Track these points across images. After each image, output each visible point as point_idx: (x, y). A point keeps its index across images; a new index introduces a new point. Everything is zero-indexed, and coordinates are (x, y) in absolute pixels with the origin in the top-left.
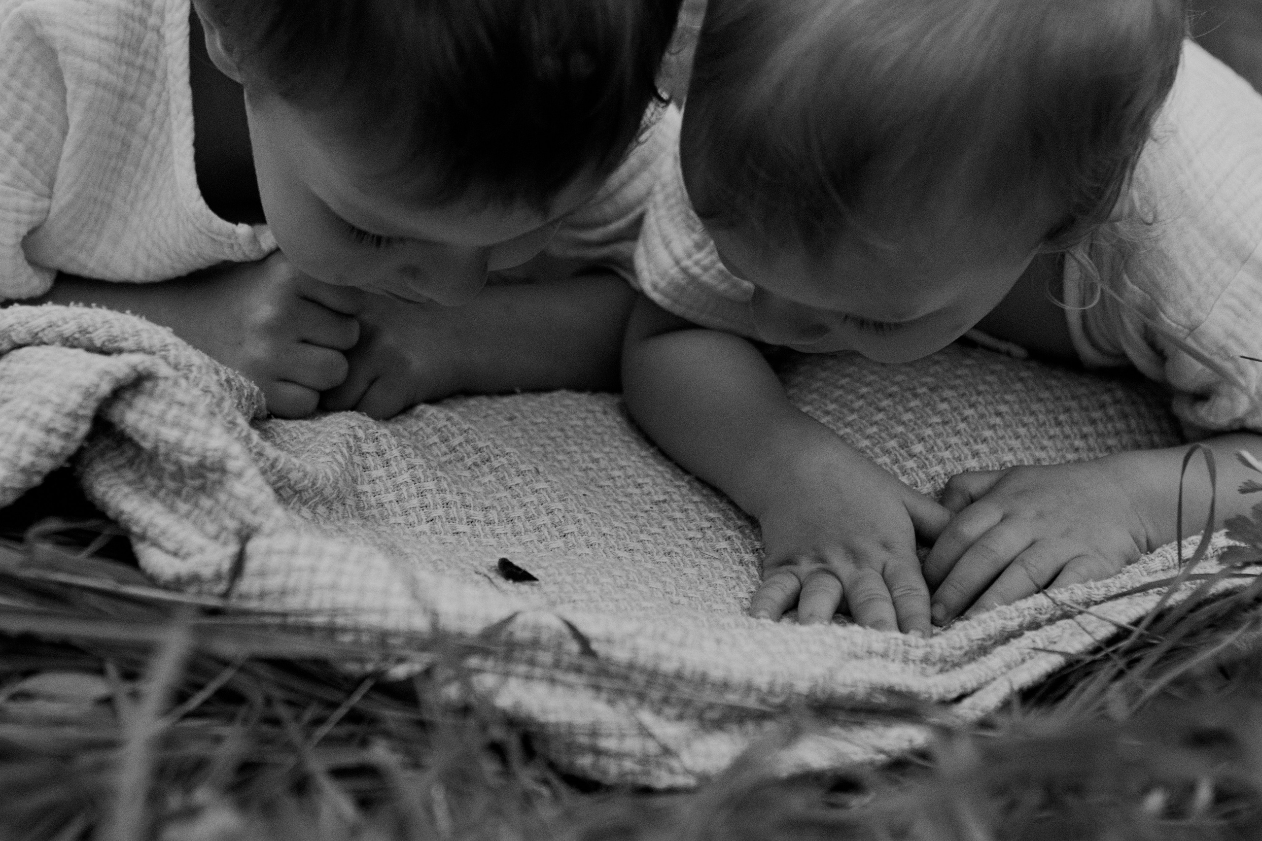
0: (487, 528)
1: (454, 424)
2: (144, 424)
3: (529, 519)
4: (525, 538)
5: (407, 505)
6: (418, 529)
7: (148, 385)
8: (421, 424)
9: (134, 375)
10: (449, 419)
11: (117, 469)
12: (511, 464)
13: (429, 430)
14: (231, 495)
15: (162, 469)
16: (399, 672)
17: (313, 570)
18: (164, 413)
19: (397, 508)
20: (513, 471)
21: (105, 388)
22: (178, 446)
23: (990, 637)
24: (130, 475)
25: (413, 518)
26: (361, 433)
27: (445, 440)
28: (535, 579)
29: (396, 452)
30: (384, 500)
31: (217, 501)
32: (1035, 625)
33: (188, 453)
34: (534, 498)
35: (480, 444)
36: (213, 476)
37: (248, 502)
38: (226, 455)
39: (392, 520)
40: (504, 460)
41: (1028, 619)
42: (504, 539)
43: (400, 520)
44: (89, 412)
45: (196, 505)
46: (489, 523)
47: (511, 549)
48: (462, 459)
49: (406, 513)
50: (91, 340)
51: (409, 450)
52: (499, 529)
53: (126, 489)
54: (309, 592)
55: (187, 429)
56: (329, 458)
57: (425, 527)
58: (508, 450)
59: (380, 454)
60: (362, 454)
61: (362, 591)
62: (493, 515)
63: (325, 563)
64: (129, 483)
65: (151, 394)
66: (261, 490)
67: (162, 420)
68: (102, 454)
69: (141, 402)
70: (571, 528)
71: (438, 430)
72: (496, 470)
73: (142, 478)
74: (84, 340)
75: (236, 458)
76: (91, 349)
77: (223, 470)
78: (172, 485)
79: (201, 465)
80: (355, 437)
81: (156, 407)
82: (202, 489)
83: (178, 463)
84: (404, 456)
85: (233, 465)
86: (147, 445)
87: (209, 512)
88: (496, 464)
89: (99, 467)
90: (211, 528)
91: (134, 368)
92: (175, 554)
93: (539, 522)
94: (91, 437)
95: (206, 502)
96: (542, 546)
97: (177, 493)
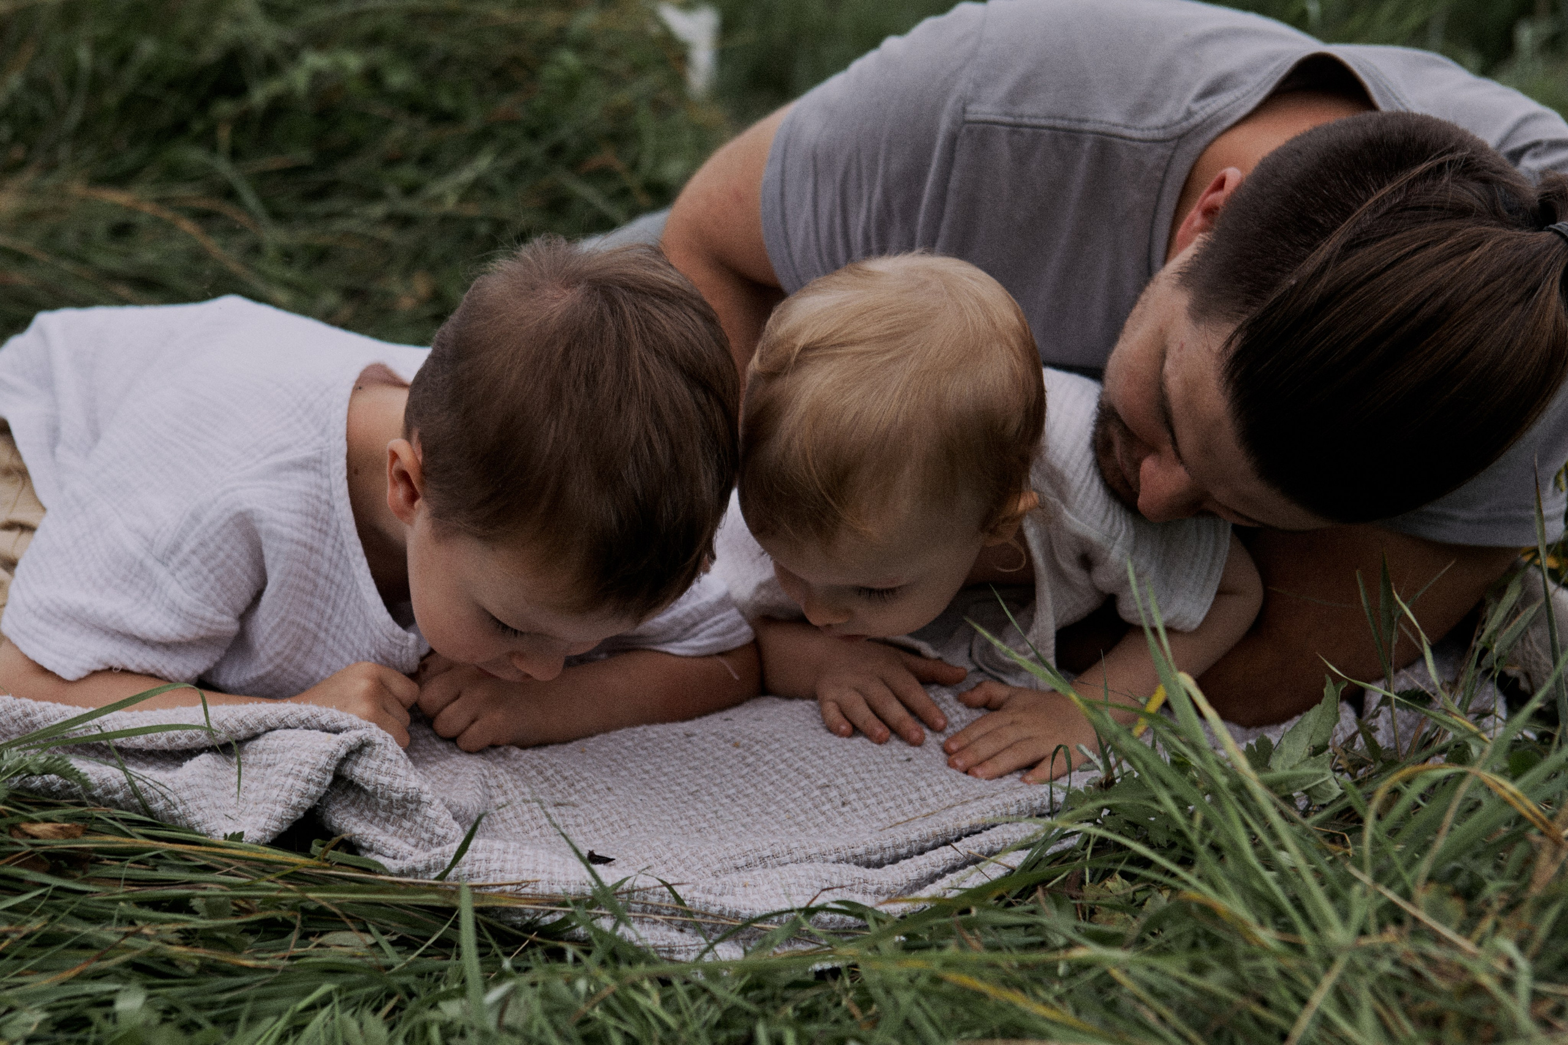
0: (577, 829)
1: (545, 761)
2: (367, 775)
3: (604, 818)
4: (603, 833)
5: (522, 819)
6: (532, 834)
7: (368, 749)
8: (521, 763)
9: (359, 743)
10: (541, 758)
11: (345, 807)
12: (589, 786)
13: (528, 767)
14: (425, 817)
15: (377, 804)
16: (547, 920)
17: (488, 861)
18: (379, 767)
19: (516, 822)
20: (591, 791)
21: (342, 752)
22: (390, 787)
23: (922, 878)
24: (354, 811)
25: (527, 827)
26: (486, 773)
27: (540, 773)
28: (612, 860)
29: (510, 785)
30: (506, 818)
31: (415, 822)
32: (953, 869)
33: (396, 791)
34: (606, 806)
35: (566, 774)
36: (411, 806)
37: (436, 821)
38: (420, 792)
39: (514, 830)
40: (583, 784)
41: (949, 865)
42: (589, 836)
43: (519, 829)
44: (332, 768)
45: (401, 827)
46: (578, 825)
47: (595, 843)
48: (554, 786)
49: (522, 824)
50: (319, 722)
51: (519, 783)
52: (585, 829)
53: (354, 820)
54: (487, 875)
55: (395, 776)
56: (471, 792)
57: (536, 833)
58: (586, 775)
59: (500, 787)
60: (488, 787)
61: (520, 872)
62: (580, 820)
63: (495, 856)
64: (356, 816)
65: (370, 756)
66: (444, 812)
67: (378, 771)
68: (334, 799)
69: (363, 761)
70: (633, 821)
71: (533, 767)
72: (579, 791)
73: (362, 812)
74: (314, 723)
75: (427, 793)
76: (324, 729)
77: (419, 802)
78: (383, 814)
79: (404, 799)
80: (483, 775)
81: (374, 764)
82: (404, 816)
83: (390, 799)
84: (516, 787)
85: (425, 798)
86: (369, 788)
87: (410, 830)
88: (578, 787)
89: (334, 807)
90: (412, 841)
91: (360, 739)
92: (394, 858)
93: (611, 820)
94: (333, 785)
95: (407, 824)
96: (614, 836)
97: (387, 820)
